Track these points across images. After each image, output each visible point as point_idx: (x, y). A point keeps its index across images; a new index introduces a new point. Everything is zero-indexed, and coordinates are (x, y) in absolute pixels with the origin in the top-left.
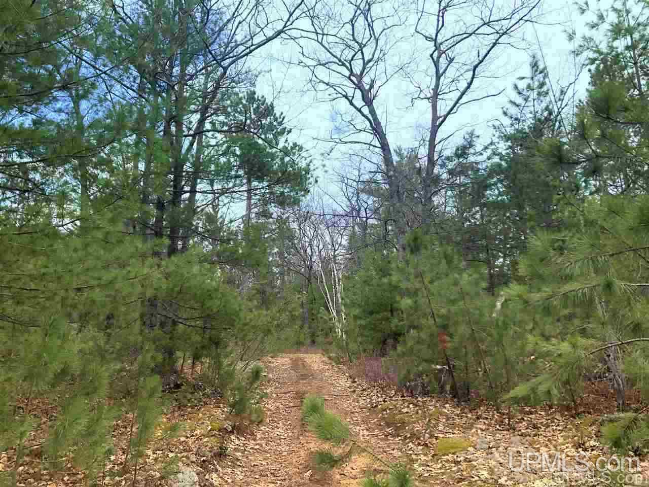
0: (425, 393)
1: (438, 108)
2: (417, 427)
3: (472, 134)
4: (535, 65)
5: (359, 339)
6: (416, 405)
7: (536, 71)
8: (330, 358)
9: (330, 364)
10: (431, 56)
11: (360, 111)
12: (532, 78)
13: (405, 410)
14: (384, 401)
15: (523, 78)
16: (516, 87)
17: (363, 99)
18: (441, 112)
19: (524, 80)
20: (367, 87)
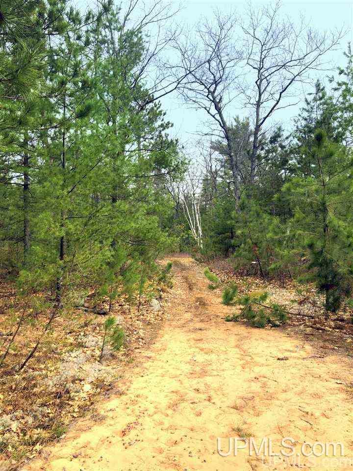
0: (248, 275)
1: (260, 114)
2: (243, 288)
3: (279, 129)
4: (318, 86)
5: (214, 249)
6: (243, 280)
7: (319, 89)
8: (196, 260)
9: (196, 263)
10: (256, 82)
11: (214, 116)
12: (316, 94)
13: (237, 282)
14: (228, 279)
15: (311, 94)
16: (306, 101)
17: (216, 108)
18: (262, 115)
19: (311, 95)
20: (218, 101)
